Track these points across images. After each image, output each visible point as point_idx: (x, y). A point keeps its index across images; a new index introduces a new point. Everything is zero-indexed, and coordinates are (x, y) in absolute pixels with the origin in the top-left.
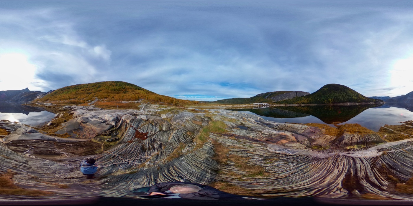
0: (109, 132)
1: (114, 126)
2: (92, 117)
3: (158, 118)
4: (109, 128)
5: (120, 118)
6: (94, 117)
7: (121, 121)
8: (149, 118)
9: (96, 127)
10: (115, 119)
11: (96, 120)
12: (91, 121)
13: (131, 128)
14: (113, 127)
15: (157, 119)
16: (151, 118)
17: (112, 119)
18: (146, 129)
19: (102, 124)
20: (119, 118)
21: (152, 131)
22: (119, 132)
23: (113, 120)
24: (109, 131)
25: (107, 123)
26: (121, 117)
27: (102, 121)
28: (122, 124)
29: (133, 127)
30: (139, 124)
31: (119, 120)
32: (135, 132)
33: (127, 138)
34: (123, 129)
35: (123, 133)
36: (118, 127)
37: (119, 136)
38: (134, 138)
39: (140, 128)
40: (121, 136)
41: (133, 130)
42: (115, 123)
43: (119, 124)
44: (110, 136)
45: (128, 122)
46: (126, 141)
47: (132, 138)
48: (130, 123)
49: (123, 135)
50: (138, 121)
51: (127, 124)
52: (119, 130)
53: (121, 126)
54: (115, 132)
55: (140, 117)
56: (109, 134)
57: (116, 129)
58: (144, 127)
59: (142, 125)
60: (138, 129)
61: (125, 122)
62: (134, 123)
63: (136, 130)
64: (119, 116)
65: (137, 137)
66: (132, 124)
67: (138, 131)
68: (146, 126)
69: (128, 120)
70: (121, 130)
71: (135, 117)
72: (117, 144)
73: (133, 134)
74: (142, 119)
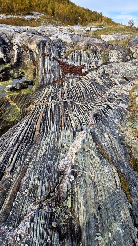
3: (97, 41)
8: (78, 41)
13: (47, 58)
14: (1, 61)
15: (94, 42)
16: (82, 41)
18: (79, 60)
21: (90, 63)
22: (24, 71)
26: (10, 38)
28: (20, 55)
29: (50, 56)
30: (60, 51)
31: (8, 45)
32: (59, 65)
33: (50, 76)
34: (30, 64)
35: (35, 71)
36: (14, 62)
37: (29, 78)
38: (62, 74)
39: (66, 57)
40: (33, 77)
41: (53, 61)
42: (1, 52)
43: (14, 55)
44: (9, 81)
45: (34, 49)
46: (52, 81)
47: (60, 75)
48: (41, 50)
49: (35, 74)
50: (57, 45)
51: (32, 53)
52: (21, 67)
53: (22, 59)
54: (14, 71)
55: (57, 37)
56: (3, 76)
57: (13, 66)
58: (73, 56)
59: (68, 52)
60: (62, 59)
61: (25, 49)
62: (49, 49)
63: (60, 62)
64: (5, 34)
65: (67, 72)
66: (46, 51)
67: (64, 63)
68: (75, 53)
69: (32, 45)
70: (26, 68)
71: (45, 38)
72: (37, 90)
73: (56, 68)
74: (63, 42)
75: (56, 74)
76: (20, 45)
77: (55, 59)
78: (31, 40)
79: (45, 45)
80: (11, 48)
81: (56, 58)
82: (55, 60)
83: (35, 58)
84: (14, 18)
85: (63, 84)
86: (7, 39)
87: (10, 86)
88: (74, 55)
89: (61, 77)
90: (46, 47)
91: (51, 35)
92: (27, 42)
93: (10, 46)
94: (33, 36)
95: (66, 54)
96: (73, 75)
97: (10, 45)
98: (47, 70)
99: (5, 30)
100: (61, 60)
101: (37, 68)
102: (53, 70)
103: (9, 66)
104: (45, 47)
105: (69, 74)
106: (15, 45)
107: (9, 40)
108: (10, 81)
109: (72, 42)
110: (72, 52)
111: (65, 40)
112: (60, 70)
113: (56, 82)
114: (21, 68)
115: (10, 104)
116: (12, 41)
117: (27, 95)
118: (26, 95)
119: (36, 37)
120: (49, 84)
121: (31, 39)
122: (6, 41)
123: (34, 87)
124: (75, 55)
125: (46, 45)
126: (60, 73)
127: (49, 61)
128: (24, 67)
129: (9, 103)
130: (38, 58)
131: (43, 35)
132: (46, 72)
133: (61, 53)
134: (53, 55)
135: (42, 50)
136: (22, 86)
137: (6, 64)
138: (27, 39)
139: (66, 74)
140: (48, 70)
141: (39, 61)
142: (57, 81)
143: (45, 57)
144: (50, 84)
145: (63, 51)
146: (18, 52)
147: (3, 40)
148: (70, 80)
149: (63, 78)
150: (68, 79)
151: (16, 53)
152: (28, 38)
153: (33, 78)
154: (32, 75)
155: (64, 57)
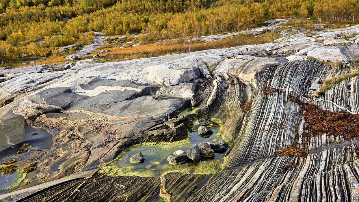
0: (176, 124)
1: (193, 103)
2: (90, 83)
4: (174, 109)
5: (211, 72)
6: (94, 82)
7: (215, 83)
9: (111, 114)
10: (191, 76)
11: (110, 89)
12: (86, 98)
13: (273, 97)
14: (187, 105)
17: (176, 75)
19: (138, 99)
20: (206, 72)
22: (219, 122)
23: (183, 80)
24: (174, 120)
25: (158, 93)
26: (212, 68)
27: (139, 90)
28: (220, 92)
29: (279, 92)
30: (308, 81)
31: (206, 78)
32: (301, 112)
33: (268, 138)
34: (234, 109)
35: (240, 122)
36: (207, 105)
37: (223, 137)
38: (304, 134)
39: (322, 94)
40: (232, 135)
41: (286, 102)
42: (192, 89)
43: (211, 93)
44: (184, 141)
45: (250, 81)
46: (271, 150)
47: (297, 137)
48: (263, 82)
49: (238, 129)
50: (301, 71)
51: (245, 88)
52: (216, 113)
53: (222, 100)
54: (199, 122)
55: (305, 54)
56: (177, 131)
57: (202, 112)
58: (346, 89)
59: (328, 82)
60: (312, 98)
61: (233, 82)
62: (281, 79)
63: (303, 104)
64: (206, 63)
65: (321, 130)
66: (274, 83)
67: (315, 107)
68: (352, 83)
69: (248, 75)
70: (226, 115)
71: (276, 60)
72: (229, 168)
73: (290, 120)
74: (318, 62)
75: (287, 133)
76: (226, 77)
77: (291, 98)
78: (247, 67)
79: (274, 71)
80: (210, 83)
81: (294, 96)
82: (292, 100)
83: (247, 97)
84: (234, 36)
85: (298, 163)
86: (207, 70)
87: (179, 153)
88: (349, 87)
89: (300, 142)
90: (276, 76)
91: (292, 52)
92: (239, 70)
93: (209, 80)
94: (252, 59)
95: (324, 85)
96: (337, 138)
97: (209, 78)
98: (266, 121)
99: (209, 57)
100: (306, 100)
101: (245, 117)
102: (281, 124)
103: (196, 112)
104: (272, 76)
105: (324, 136)
106: (218, 78)
107: (209, 71)
108: (186, 140)
109: (345, 60)
110: (343, 82)
111: (325, 58)
112: (298, 124)
113: (281, 154)
114: (216, 115)
115: (161, 195)
116: (214, 72)
117: (203, 176)
118: (199, 178)
119: (258, 61)
120: (262, 157)
121: (247, 65)
122: (204, 73)
123: (226, 159)
124: (352, 87)
125: (276, 72)
126: (297, 131)
127: (275, 102)
128: (221, 114)
129: (158, 193)
130: (253, 97)
131: (276, 54)
132: (261, 127)
133: (311, 84)
134: (287, 90)
135: (266, 82)
136: (201, 154)
137: (193, 108)
138: (240, 66)
139: (315, 135)
140: (267, 124)
141: (255, 102)
142: (285, 150)
143: (267, 94)
144: (265, 158)
145: (318, 80)
146: (218, 89)
147: (200, 71)
148: (325, 153)
149: (305, 144)
150: (319, 149)
151: (214, 91)
152: (242, 64)
153: (232, 137)
154: (231, 131)
155: (315, 94)
